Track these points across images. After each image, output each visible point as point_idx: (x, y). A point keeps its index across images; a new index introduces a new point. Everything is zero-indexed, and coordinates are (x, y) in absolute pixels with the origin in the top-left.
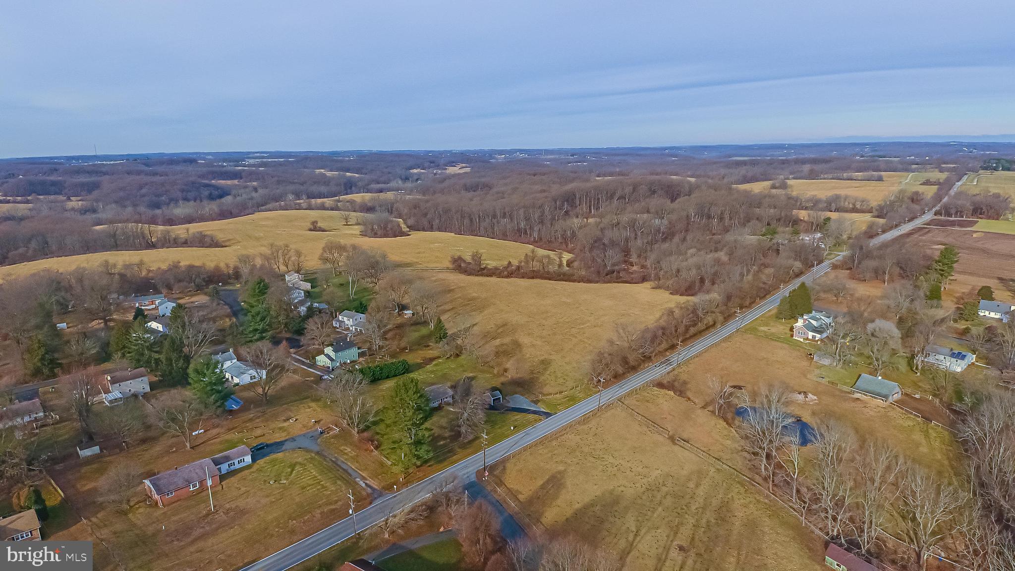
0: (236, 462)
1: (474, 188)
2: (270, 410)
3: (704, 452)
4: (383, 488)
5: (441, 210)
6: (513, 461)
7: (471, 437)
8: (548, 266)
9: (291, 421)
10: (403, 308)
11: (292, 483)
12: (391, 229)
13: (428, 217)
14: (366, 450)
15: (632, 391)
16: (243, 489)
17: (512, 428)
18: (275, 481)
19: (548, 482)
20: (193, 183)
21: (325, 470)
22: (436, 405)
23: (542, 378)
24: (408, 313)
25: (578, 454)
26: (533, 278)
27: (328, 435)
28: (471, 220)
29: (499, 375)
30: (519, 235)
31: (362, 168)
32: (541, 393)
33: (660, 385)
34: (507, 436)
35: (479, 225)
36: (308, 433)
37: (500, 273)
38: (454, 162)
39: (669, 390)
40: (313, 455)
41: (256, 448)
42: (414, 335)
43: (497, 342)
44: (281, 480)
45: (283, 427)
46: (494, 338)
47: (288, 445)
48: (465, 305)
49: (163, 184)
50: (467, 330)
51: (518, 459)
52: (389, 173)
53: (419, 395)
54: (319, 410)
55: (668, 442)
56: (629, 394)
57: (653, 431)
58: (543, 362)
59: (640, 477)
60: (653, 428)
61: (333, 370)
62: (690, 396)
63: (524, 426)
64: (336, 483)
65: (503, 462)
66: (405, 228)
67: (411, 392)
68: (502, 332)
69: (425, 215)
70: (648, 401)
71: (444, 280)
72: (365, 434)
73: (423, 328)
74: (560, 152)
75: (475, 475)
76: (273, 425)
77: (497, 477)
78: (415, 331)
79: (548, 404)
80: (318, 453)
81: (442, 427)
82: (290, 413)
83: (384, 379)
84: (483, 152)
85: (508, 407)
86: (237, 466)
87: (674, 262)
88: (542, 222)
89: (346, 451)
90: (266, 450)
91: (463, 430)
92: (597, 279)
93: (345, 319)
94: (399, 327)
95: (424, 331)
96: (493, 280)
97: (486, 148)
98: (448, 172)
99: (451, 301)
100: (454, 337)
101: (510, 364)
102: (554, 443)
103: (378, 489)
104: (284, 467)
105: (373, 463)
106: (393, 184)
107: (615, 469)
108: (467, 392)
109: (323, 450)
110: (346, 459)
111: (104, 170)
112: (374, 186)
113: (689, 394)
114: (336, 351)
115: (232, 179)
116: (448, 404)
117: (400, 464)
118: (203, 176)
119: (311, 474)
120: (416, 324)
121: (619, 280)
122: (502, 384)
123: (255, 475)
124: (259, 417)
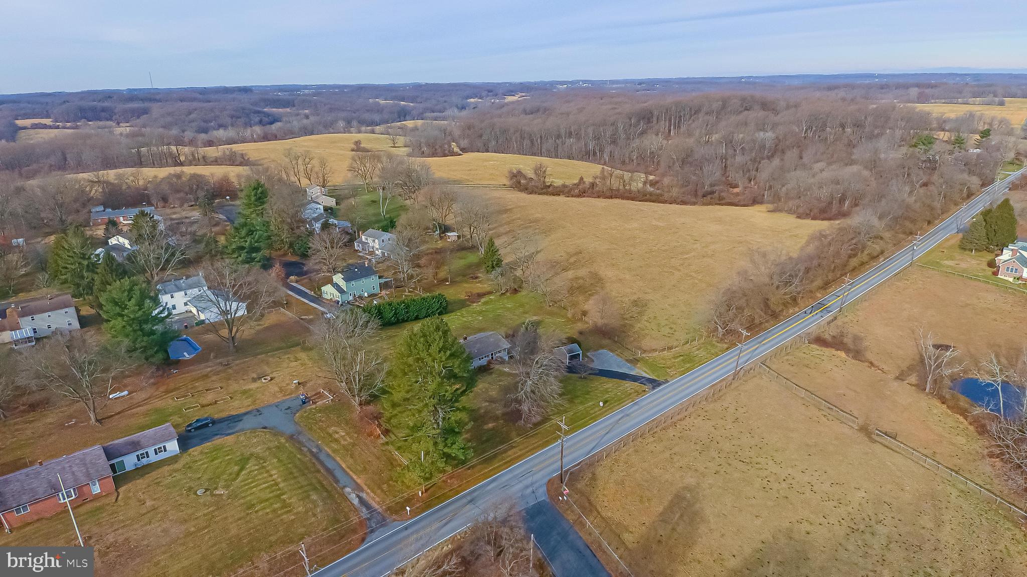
0: (151, 451)
1: (534, 111)
2: (238, 362)
3: (927, 456)
4: (389, 509)
5: (498, 130)
6: (607, 462)
7: (537, 419)
8: (630, 185)
9: (264, 381)
10: (445, 229)
11: (233, 496)
12: (441, 147)
13: (483, 138)
14: (370, 435)
15: (780, 349)
16: (149, 503)
17: (601, 404)
18: (207, 490)
19: (670, 508)
20: (243, 109)
21: (295, 471)
22: (484, 362)
23: (638, 326)
24: (452, 235)
25: (714, 454)
26: (611, 197)
27: (314, 406)
28: (532, 142)
29: (574, 320)
30: (588, 155)
31: (417, 97)
32: (640, 348)
33: (820, 341)
34: (594, 419)
35: (541, 147)
36: (284, 401)
37: (569, 191)
38: (512, 92)
39: (837, 350)
40: (283, 441)
41: (195, 426)
42: (458, 263)
43: (570, 274)
44: (216, 488)
45: (250, 390)
46: (565, 269)
47: (248, 423)
48: (526, 228)
49: (212, 110)
50: (531, 256)
51: (616, 461)
52: (445, 102)
53: (448, 353)
54: (310, 364)
55: (862, 437)
56: (775, 355)
57: (830, 417)
58: (635, 303)
59: (832, 503)
60: (828, 411)
61: (342, 305)
62: (873, 360)
63: (620, 401)
64: (308, 497)
65: (591, 463)
66: (456, 149)
67: (434, 349)
68: (575, 261)
69: (481, 136)
70: (807, 366)
71: (500, 198)
72: (371, 408)
73: (469, 254)
74: (626, 82)
75: (545, 488)
76: (234, 387)
77: (582, 493)
78: (460, 258)
79: (653, 367)
80: (291, 438)
81: (492, 401)
82: (266, 368)
83: (411, 320)
84: (546, 83)
85: (592, 369)
86: (153, 458)
87: (797, 178)
88: (614, 142)
89: (337, 436)
90: (212, 429)
91: (525, 407)
92: (694, 200)
93: (370, 240)
94: (438, 252)
95: (472, 258)
96: (561, 199)
97: (547, 80)
98: (506, 101)
99: (509, 223)
100: (513, 267)
101: (590, 305)
102: (671, 432)
103: (380, 510)
104: (229, 462)
105: (378, 458)
106: (448, 113)
107: (784, 485)
108: (532, 348)
109: (300, 433)
110: (334, 451)
111: (158, 97)
112: (428, 114)
113: (870, 356)
114: (347, 279)
115: (284, 107)
116: (502, 362)
117: (418, 471)
118: (255, 104)
119: (270, 479)
120: (462, 248)
121: (721, 202)
122: (581, 333)
123: (178, 476)
124: (217, 373)
